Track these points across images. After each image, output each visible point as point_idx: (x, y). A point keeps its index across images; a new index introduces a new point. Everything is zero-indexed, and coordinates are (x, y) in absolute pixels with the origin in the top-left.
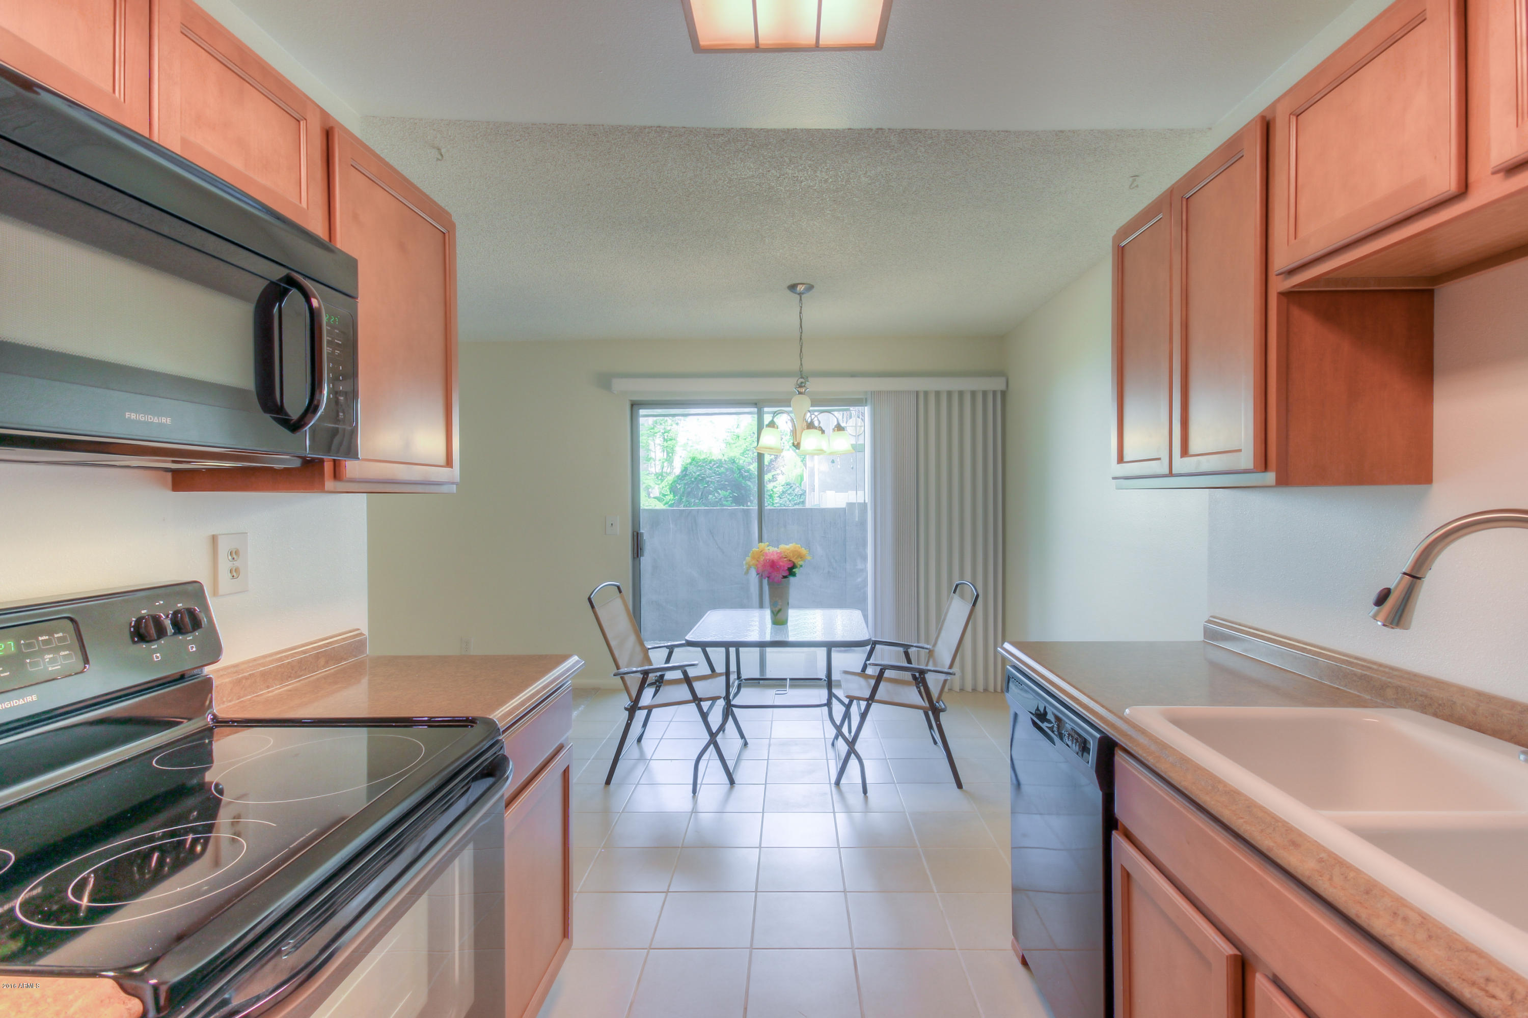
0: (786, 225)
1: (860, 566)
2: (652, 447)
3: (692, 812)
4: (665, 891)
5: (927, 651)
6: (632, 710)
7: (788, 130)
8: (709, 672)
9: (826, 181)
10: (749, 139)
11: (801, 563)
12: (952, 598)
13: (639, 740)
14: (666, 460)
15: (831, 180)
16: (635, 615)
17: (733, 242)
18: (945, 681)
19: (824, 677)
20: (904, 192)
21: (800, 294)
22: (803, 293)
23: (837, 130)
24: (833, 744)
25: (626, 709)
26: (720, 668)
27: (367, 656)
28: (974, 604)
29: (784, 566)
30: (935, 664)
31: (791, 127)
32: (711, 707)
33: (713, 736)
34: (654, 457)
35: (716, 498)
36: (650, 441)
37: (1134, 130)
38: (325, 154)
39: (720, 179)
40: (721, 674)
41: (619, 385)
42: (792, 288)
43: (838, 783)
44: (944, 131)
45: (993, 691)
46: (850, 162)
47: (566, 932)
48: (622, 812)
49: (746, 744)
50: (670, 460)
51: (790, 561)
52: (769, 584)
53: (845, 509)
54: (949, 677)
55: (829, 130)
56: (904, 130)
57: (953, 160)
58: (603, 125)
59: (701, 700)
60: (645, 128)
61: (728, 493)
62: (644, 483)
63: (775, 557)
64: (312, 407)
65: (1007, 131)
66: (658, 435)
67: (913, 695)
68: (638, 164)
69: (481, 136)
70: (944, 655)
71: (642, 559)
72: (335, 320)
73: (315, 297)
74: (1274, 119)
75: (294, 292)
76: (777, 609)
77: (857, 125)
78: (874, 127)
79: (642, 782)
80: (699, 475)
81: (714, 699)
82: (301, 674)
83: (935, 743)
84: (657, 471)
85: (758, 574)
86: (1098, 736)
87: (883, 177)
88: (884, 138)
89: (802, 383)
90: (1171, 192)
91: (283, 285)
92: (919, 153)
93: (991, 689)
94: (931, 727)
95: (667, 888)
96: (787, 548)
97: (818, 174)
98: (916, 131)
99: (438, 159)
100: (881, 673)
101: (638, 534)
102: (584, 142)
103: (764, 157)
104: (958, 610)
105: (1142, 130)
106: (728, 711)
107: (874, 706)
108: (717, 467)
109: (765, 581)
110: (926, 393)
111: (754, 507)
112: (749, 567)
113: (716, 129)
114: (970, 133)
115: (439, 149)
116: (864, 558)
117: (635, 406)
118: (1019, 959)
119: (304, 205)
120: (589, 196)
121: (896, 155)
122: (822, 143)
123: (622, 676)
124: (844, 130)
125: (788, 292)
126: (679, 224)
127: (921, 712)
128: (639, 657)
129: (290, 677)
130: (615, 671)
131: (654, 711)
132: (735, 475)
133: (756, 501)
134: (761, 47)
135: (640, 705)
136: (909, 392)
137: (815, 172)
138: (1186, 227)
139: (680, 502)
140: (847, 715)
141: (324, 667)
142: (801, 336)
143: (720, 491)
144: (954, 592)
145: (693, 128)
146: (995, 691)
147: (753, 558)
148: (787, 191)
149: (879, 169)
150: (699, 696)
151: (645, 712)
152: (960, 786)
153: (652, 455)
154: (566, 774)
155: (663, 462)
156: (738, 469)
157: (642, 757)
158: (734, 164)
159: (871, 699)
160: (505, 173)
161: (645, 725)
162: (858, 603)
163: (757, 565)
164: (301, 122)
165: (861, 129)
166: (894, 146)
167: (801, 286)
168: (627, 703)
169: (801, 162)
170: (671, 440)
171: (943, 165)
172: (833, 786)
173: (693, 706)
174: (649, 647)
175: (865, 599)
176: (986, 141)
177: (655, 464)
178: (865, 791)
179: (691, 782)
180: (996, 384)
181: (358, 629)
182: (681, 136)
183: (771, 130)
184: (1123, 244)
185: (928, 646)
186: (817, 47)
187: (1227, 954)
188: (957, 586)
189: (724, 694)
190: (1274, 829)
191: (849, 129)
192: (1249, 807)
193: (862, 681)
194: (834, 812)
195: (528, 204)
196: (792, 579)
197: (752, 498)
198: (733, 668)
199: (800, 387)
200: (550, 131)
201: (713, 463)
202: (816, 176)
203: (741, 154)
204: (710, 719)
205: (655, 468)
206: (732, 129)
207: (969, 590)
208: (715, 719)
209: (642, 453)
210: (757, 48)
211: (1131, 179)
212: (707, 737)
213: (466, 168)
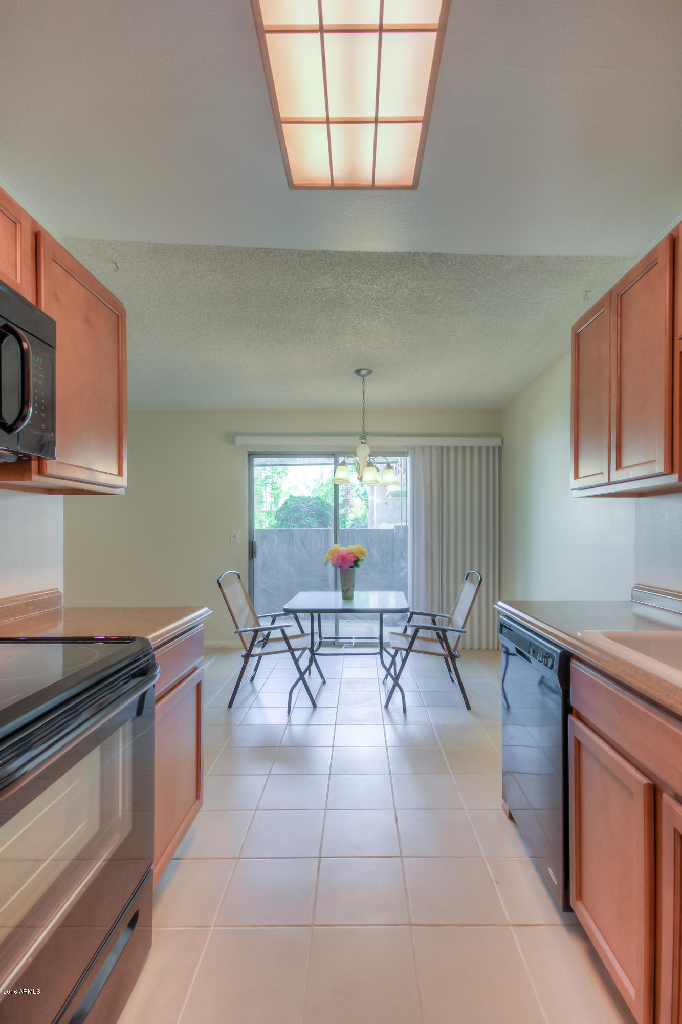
0: (353, 324)
1: (403, 565)
2: (264, 494)
3: (287, 725)
4: (268, 774)
5: (448, 619)
6: (247, 657)
7: (354, 252)
8: (299, 633)
9: (380, 291)
10: (328, 259)
11: (362, 558)
12: (465, 583)
13: (252, 680)
14: (274, 503)
15: (383, 291)
16: (250, 595)
17: (318, 337)
18: (459, 637)
19: (378, 637)
20: (433, 300)
21: (363, 376)
22: (365, 376)
23: (387, 253)
24: (384, 682)
25: (243, 656)
26: (307, 630)
27: (62, 607)
28: (479, 585)
29: (351, 560)
30: (452, 626)
31: (356, 250)
32: (301, 655)
33: (302, 674)
34: (265, 501)
35: (307, 522)
36: (262, 490)
37: (586, 257)
38: (34, 250)
39: (309, 289)
40: (308, 635)
41: (240, 440)
42: (358, 372)
43: (386, 707)
44: (460, 255)
45: (492, 649)
46: (396, 277)
47: (198, 796)
48: (240, 724)
49: (324, 682)
50: (276, 503)
51: (355, 556)
52: (341, 572)
53: (393, 530)
54: (462, 634)
55: (382, 253)
56: (432, 254)
57: (466, 277)
58: (228, 247)
59: (294, 650)
60: (257, 249)
61: (314, 519)
62: (258, 518)
63: (345, 553)
64: (21, 417)
65: (502, 256)
66: (268, 485)
67: (438, 648)
68: (253, 277)
69: (145, 254)
70: (459, 620)
71: (255, 559)
72: (39, 361)
73: (26, 342)
74: (678, 236)
75: (11, 337)
76: (346, 589)
77: (401, 250)
78: (412, 252)
79: (253, 706)
80: (295, 507)
81: (304, 649)
82: (15, 615)
83: (453, 681)
84: (268, 510)
85: (333, 565)
86: (559, 651)
87: (418, 289)
88: (419, 260)
89: (364, 436)
90: (610, 293)
91: (2, 330)
92: (443, 272)
93: (491, 648)
94: (450, 671)
95: (269, 772)
96: (352, 548)
97: (375, 286)
98: (440, 255)
99: (115, 271)
100: (416, 632)
101: (252, 542)
102: (215, 259)
103: (338, 273)
104: (468, 591)
105: (592, 257)
106: (312, 660)
107: (411, 654)
108: (308, 502)
109: (339, 570)
110: (448, 448)
111: (331, 528)
112: (328, 560)
113: (305, 251)
114: (476, 256)
115: (116, 264)
116: (406, 560)
117: (251, 455)
118: (506, 815)
119: (19, 281)
120: (219, 300)
121: (427, 272)
122: (377, 262)
123: (240, 634)
124: (392, 253)
125: (355, 375)
126: (281, 322)
127: (442, 659)
128: (253, 622)
129: (8, 616)
130: (235, 630)
131: (263, 657)
132: (320, 507)
133: (333, 525)
134: (335, 186)
135: (252, 654)
136: (437, 447)
137: (373, 284)
138: (620, 315)
139: (282, 525)
140: (393, 662)
141: (32, 612)
142: (364, 404)
143: (309, 518)
144: (466, 579)
145: (289, 250)
146: (494, 649)
147: (330, 554)
148: (355, 298)
149: (416, 283)
150: (293, 648)
151: (257, 658)
152: (469, 708)
153: (264, 499)
154: (199, 686)
155: (272, 504)
156: (322, 503)
157: (254, 691)
158: (318, 277)
159: (409, 649)
160: (162, 283)
161: (256, 669)
162: (402, 588)
163: (332, 559)
164: (17, 224)
165: (404, 253)
166: (426, 266)
167: (364, 370)
168: (244, 652)
169: (363, 277)
170: (277, 489)
171: (459, 280)
172: (383, 708)
173: (288, 654)
174: (259, 616)
175: (406, 587)
176: (488, 263)
177: (266, 506)
178: (405, 711)
179: (287, 706)
180: (496, 442)
181: (57, 589)
182: (281, 256)
183: (343, 252)
184: (579, 331)
185: (448, 616)
186: (373, 187)
187: (644, 784)
188: (468, 575)
189: (309, 646)
190: (675, 693)
191: (395, 253)
192: (659, 682)
193: (404, 639)
194: (384, 725)
195: (177, 306)
196: (356, 569)
197: (331, 523)
198: (316, 630)
199: (363, 439)
200: (192, 250)
201: (304, 499)
202: (374, 288)
203: (323, 270)
204: (300, 663)
205: (266, 508)
206: (316, 251)
207: (477, 576)
208: (304, 664)
209: (256, 498)
210: (332, 187)
211: (585, 293)
212: (298, 676)
213: (135, 278)
